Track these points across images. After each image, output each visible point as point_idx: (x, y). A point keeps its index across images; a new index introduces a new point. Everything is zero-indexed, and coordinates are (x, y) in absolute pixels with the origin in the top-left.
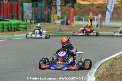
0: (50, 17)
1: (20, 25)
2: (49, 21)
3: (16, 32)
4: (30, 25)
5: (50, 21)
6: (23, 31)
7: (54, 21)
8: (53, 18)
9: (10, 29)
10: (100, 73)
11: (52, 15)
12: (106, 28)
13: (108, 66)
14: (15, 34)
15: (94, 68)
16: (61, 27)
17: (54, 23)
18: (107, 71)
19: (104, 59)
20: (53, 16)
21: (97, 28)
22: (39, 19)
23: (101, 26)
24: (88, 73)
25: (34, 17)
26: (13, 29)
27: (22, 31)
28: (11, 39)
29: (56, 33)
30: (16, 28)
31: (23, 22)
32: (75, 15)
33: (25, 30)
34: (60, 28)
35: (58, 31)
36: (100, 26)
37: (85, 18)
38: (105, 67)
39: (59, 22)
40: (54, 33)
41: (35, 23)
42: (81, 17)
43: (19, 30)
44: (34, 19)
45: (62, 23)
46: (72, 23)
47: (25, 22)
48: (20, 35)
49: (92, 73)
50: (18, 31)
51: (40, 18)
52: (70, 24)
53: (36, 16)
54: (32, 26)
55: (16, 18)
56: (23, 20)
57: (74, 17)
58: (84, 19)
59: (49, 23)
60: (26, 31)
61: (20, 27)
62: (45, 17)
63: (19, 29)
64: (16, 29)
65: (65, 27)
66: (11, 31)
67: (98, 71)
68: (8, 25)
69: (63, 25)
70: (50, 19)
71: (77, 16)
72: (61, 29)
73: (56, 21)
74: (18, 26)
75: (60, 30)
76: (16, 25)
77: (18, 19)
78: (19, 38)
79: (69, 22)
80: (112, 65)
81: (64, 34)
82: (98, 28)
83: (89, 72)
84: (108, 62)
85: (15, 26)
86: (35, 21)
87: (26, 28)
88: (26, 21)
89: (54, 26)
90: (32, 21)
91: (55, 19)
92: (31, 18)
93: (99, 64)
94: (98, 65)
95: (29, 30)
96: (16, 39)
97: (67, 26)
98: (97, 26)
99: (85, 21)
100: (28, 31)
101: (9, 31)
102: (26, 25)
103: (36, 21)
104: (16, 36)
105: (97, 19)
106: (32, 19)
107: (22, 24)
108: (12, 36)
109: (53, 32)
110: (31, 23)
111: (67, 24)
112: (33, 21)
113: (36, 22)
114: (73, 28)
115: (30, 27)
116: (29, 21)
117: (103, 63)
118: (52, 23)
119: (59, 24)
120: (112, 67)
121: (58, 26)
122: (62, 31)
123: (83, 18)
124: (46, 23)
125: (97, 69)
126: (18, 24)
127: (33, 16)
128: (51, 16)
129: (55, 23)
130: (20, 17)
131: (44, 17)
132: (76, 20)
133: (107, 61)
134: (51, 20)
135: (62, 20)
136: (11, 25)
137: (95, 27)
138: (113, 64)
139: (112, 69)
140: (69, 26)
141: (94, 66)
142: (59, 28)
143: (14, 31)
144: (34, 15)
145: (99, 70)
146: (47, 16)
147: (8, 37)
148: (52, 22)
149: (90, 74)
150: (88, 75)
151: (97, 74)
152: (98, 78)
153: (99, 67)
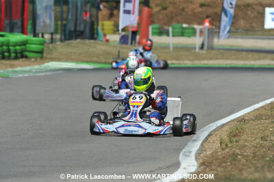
0: (95, 27)
1: (27, 45)
2: (93, 35)
3: (20, 61)
4: (51, 46)
5: (95, 36)
6: (36, 58)
7: (105, 35)
8: (103, 29)
9: (6, 54)
10: (209, 153)
11: (100, 23)
12: (222, 51)
13: (225, 137)
14: (16, 66)
15: (194, 141)
16: (121, 50)
17: (104, 41)
18: (223, 149)
19: (217, 122)
20: (103, 25)
21: (201, 51)
22: (70, 32)
23: (211, 48)
24: (182, 153)
25: (59, 27)
26: (13, 55)
27: (33, 60)
28: (8, 77)
29: (109, 63)
30: (18, 51)
31: (35, 39)
32: (152, 22)
33: (39, 55)
34: (119, 52)
35: (113, 58)
36: (208, 48)
37: (173, 28)
38: (219, 139)
39: (115, 38)
40: (105, 63)
41: (61, 40)
42: (166, 27)
43: (26, 57)
44: (59, 31)
45: (124, 40)
47: (40, 39)
48: (28, 68)
49: (190, 152)
50: (24, 59)
51: (72, 29)
52: (140, 43)
53: (65, 25)
54: (54, 48)
55: (20, 30)
56: (35, 35)
57: (150, 28)
58: (173, 32)
59: (92, 41)
60: (42, 58)
61: (28, 49)
62: (85, 27)
63: (26, 53)
64: (19, 55)
66: (9, 58)
67: (204, 149)
68: (1, 45)
69: (124, 46)
70: (95, 31)
71: (155, 26)
72: (121, 54)
73: (108, 37)
74: (23, 47)
75: (119, 56)
76: (20, 45)
77: (24, 32)
78: (26, 75)
80: (235, 136)
82: (204, 52)
83: (184, 150)
84: (226, 128)
85: (18, 48)
86: (61, 36)
87: (41, 52)
88: (43, 37)
89: (104, 48)
90: (54, 36)
91: (106, 32)
92: (52, 29)
93: (206, 133)
94: (204, 134)
95: (49, 56)
96: (20, 76)
98: (202, 47)
99: (173, 36)
100: (46, 58)
101: (3, 58)
102: (42, 44)
103: (65, 36)
104: (18, 69)
105: (201, 32)
106: (56, 32)
107: (33, 42)
108: (10, 69)
109: (103, 60)
110: (52, 40)
112: (58, 36)
113: (63, 37)
115: (51, 50)
116: (47, 36)
117: (214, 131)
118: (101, 41)
119: (116, 44)
120: (235, 139)
121: (115, 47)
123: (170, 29)
124: (87, 41)
125: (202, 145)
126: (24, 43)
127: (56, 25)
128: (98, 25)
129: (107, 41)
130: (29, 27)
131: (81, 28)
132: (154, 33)
133: (223, 125)
134: (97, 34)
135: (124, 33)
136: (8, 45)
137: (197, 50)
138: (236, 131)
139: (235, 143)
141: (194, 138)
142: (115, 51)
143: (16, 58)
144: (59, 23)
145: (206, 145)
146: (88, 25)
147: (2, 71)
148: (101, 37)
149: (185, 156)
150: (181, 157)
151: (202, 155)
152: (203, 164)
153: (207, 139)
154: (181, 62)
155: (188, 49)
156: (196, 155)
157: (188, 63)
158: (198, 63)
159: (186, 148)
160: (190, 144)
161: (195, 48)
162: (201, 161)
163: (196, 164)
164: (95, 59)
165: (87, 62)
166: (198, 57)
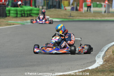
2: (59, 7)
3: (29, 18)
5: (61, 7)
7: (65, 7)
8: (64, 5)
9: (23, 15)
10: (108, 56)
14: (28, 20)
16: (72, 13)
19: (111, 43)
20: (64, 3)
23: (109, 12)
26: (26, 15)
28: (24, 25)
29: (67, 19)
30: (28, 13)
31: (35, 8)
32: (84, 1)
33: (37, 15)
34: (70, 14)
35: (68, 17)
37: (93, 4)
38: (112, 51)
39: (69, 8)
40: (65, 19)
41: (46, 9)
43: (32, 16)
44: (46, 5)
45: (72, 9)
46: (81, 9)
47: (37, 8)
49: (100, 56)
51: (51, 4)
52: (79, 10)
53: (48, 3)
55: (29, 4)
57: (84, 4)
59: (59, 9)
63: (32, 14)
64: (29, 15)
65: (74, 13)
66: (24, 16)
67: (106, 55)
68: (21, 11)
69: (72, 11)
70: (61, 5)
72: (71, 15)
74: (30, 12)
77: (31, 5)
79: (78, 8)
81: (74, 20)
82: (106, 14)
83: (97, 55)
85: (28, 12)
88: (39, 7)
89: (65, 12)
90: (43, 7)
92: (43, 4)
94: (106, 49)
97: (77, 12)
99: (93, 7)
101: (22, 16)
102: (39, 11)
107: (35, 10)
108: (25, 21)
109: (64, 17)
111: (77, 10)
112: (45, 7)
113: (47, 8)
114: (82, 13)
116: (41, 7)
117: (110, 47)
119: (70, 10)
121: (69, 12)
122: (72, 17)
124: (57, 9)
125: (105, 53)
126: (31, 10)
128: (62, 2)
129: (66, 9)
130: (33, 3)
131: (55, 4)
132: (85, 6)
136: (24, 11)
140: (79, 12)
141: (102, 50)
143: (27, 16)
144: (46, 2)
147: (22, 22)
148: (63, 8)
149: (98, 58)
150: (96, 58)
151: (105, 57)
152: (105, 61)
153: (107, 50)
154: (96, 18)
155: (99, 13)
156: (102, 57)
157: (99, 19)
158: (103, 19)
159: (98, 54)
160: (100, 52)
161: (102, 13)
162: (104, 60)
163: (102, 61)
164: (60, 17)
165: (57, 18)
166: (103, 16)
